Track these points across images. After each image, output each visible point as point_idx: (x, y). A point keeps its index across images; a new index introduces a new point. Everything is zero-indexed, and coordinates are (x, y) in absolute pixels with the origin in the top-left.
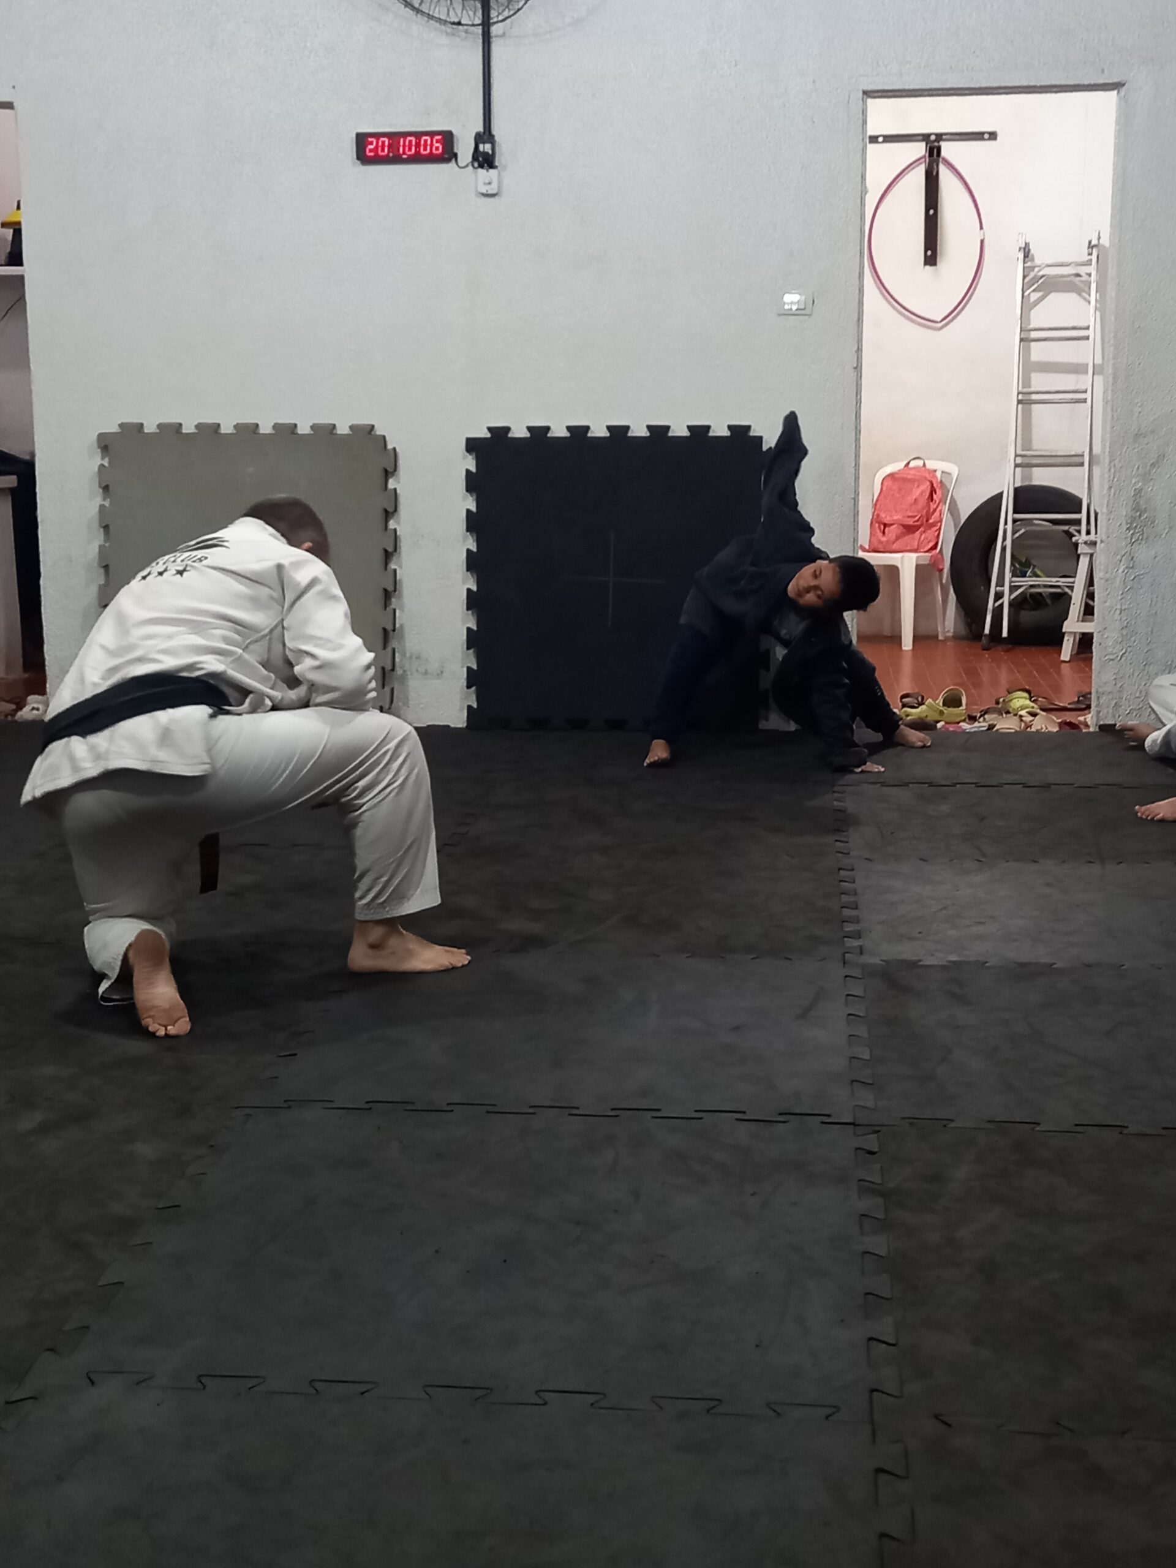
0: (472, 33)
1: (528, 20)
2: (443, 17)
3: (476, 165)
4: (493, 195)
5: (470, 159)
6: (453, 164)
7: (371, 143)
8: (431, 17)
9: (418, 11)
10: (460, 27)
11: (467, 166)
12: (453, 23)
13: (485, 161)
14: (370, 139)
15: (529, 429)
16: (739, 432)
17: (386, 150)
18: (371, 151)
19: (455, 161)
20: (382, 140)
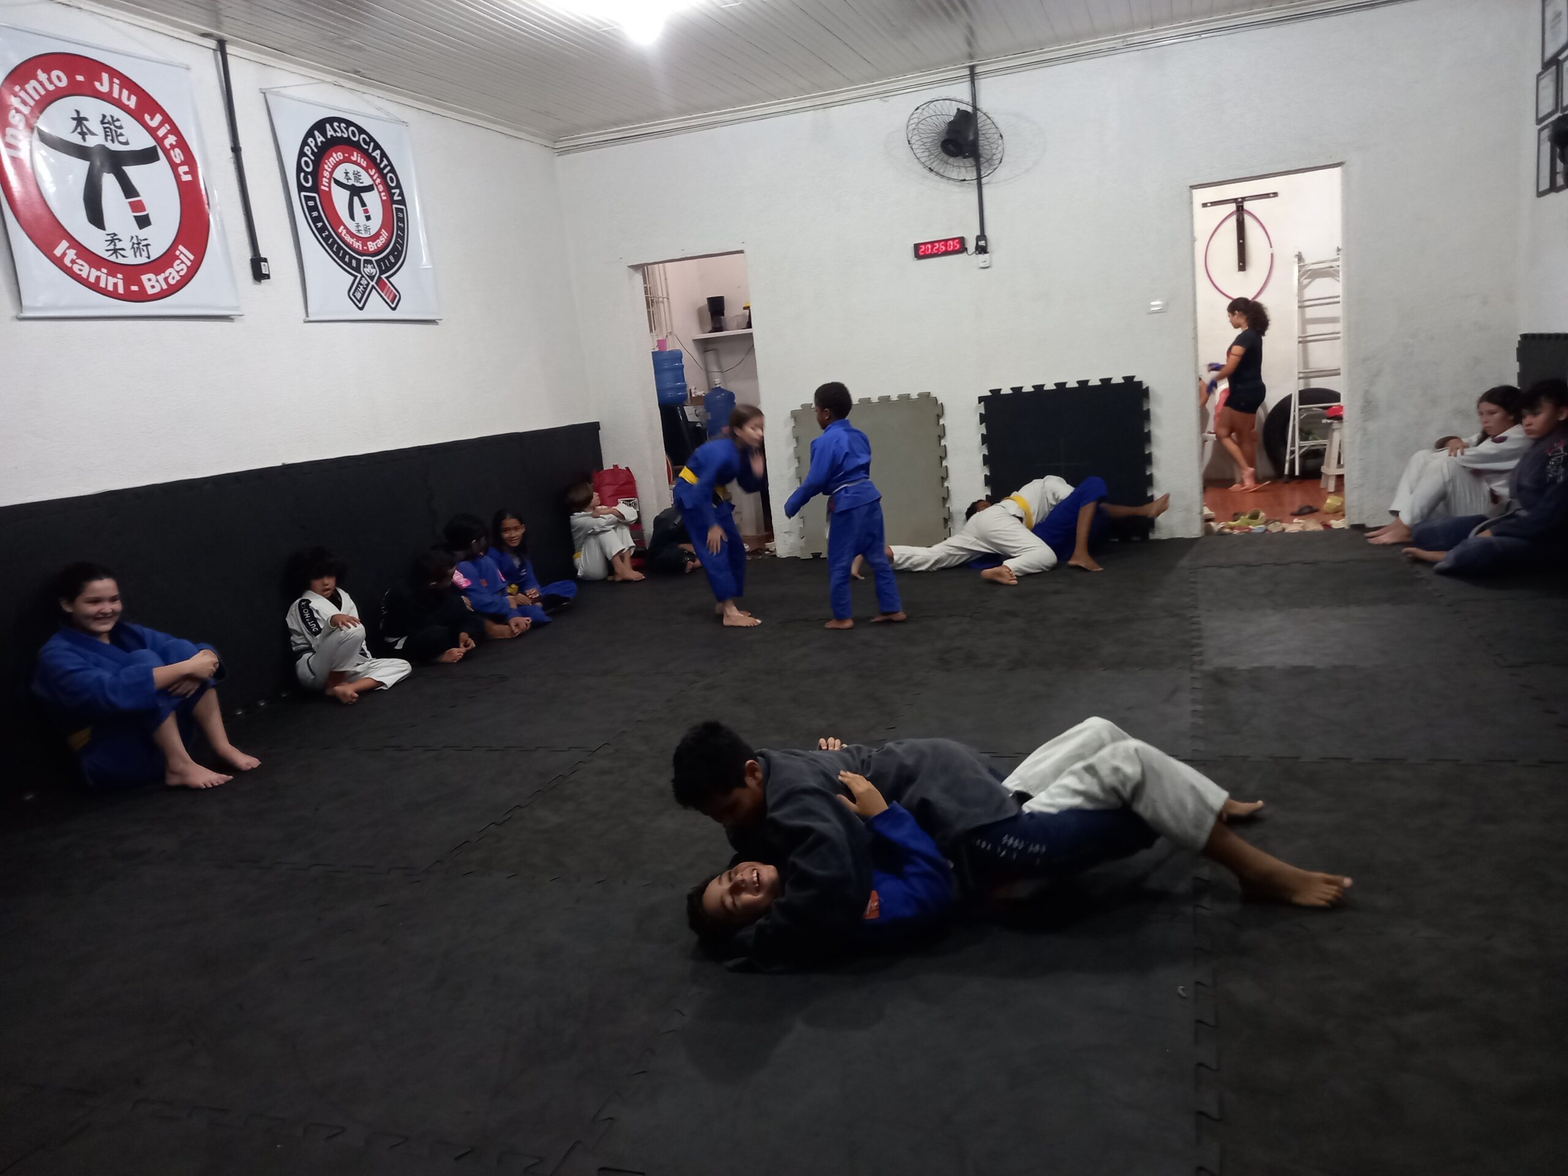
0: (972, 184)
1: (1002, 173)
2: (955, 178)
3: (977, 252)
4: (987, 267)
5: (974, 250)
6: (965, 254)
7: (922, 248)
8: (949, 179)
9: (943, 176)
10: (965, 182)
11: (972, 254)
12: (961, 181)
13: (982, 250)
14: (921, 246)
15: (1012, 389)
16: (1129, 380)
17: (930, 251)
18: (922, 252)
19: (967, 253)
20: (930, 246)
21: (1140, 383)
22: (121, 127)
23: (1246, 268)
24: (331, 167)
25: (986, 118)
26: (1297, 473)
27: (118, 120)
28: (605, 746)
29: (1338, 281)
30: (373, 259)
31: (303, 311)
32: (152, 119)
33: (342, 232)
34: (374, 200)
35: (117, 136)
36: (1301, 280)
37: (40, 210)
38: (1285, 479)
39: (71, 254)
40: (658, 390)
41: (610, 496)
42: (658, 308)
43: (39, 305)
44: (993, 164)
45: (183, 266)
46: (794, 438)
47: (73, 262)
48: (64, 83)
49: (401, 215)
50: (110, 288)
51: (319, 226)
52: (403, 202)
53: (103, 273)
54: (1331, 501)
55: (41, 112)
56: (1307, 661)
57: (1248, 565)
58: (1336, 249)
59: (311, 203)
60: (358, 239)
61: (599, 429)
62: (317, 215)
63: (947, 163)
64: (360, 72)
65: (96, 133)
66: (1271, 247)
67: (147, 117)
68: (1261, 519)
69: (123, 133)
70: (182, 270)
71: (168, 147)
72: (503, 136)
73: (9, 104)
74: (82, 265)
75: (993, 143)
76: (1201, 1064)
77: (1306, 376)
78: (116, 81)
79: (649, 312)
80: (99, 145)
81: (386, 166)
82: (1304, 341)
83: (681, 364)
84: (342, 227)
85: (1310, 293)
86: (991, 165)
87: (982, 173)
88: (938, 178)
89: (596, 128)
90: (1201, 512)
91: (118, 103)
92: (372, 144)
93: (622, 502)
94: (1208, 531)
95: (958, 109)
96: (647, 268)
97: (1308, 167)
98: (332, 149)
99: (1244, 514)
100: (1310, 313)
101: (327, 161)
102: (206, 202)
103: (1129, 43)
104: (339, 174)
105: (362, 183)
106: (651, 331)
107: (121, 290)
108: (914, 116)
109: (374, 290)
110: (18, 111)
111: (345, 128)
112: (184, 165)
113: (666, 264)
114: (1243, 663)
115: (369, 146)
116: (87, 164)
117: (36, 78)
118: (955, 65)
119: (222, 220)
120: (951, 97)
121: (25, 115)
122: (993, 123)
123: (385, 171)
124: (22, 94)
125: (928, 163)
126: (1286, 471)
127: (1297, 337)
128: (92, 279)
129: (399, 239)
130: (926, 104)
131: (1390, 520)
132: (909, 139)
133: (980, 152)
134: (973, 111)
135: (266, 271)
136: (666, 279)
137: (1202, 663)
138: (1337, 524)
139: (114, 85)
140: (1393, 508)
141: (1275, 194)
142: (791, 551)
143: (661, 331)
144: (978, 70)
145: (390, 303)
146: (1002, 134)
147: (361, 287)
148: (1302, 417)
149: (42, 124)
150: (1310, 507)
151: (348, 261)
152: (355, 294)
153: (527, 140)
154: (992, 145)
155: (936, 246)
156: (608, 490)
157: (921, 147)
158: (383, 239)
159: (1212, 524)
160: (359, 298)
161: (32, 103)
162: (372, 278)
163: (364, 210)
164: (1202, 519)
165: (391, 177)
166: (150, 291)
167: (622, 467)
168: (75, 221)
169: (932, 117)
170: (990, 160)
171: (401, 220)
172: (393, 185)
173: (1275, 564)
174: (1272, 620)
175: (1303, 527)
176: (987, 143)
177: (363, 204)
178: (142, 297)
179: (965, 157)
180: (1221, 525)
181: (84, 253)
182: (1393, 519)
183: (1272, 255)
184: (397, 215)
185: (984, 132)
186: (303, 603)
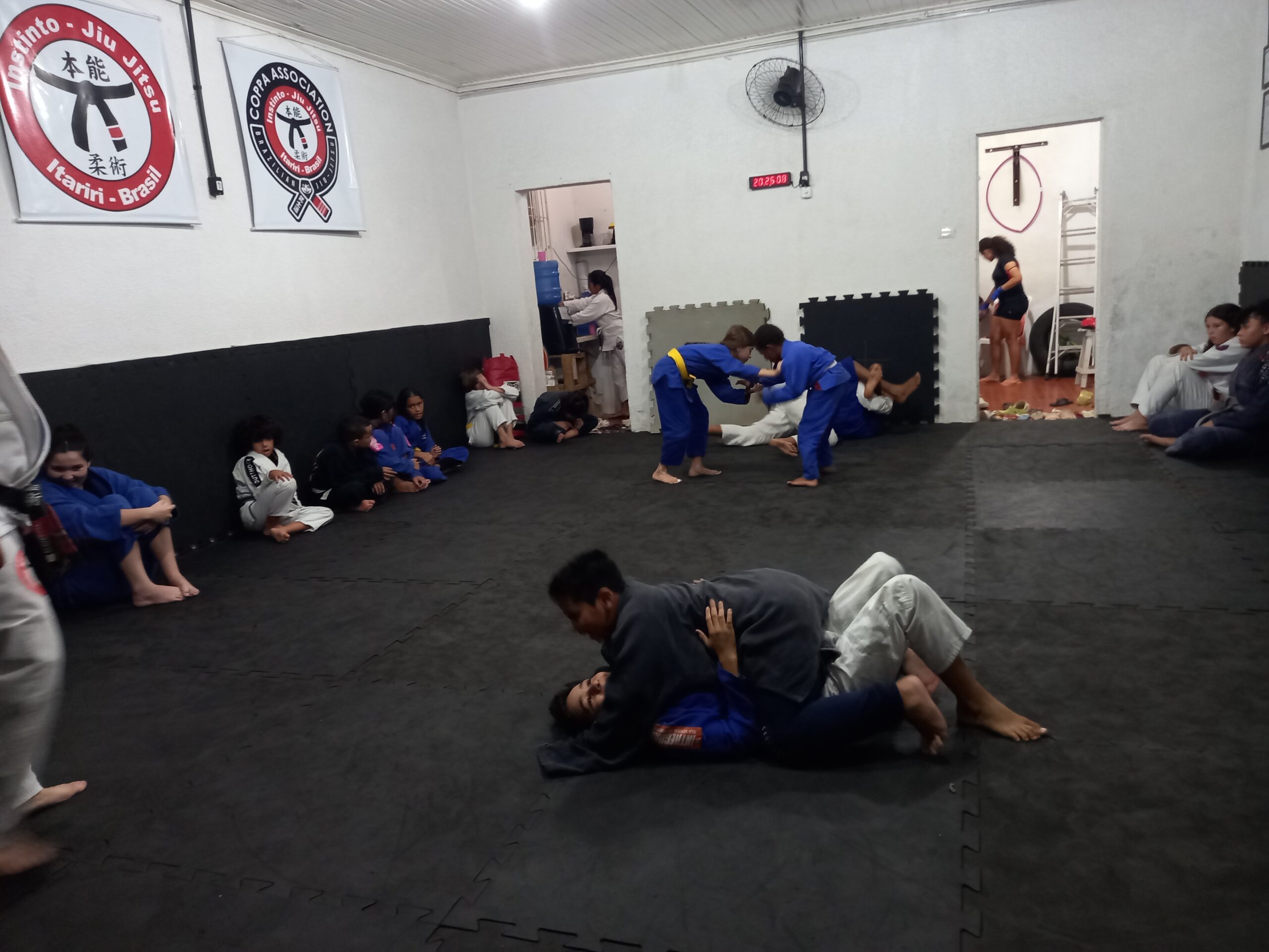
0: (798, 129)
1: (823, 120)
2: (785, 124)
3: (801, 185)
4: (809, 198)
5: (798, 183)
6: (791, 186)
7: (756, 181)
8: (780, 124)
9: (774, 122)
10: (793, 127)
11: (797, 187)
12: (790, 126)
13: (805, 183)
14: (755, 180)
15: (827, 298)
16: (922, 292)
17: (762, 184)
18: (756, 184)
19: (792, 185)
20: (760, 179)
21: (931, 295)
22: (103, 67)
23: (1020, 203)
24: (275, 103)
25: (811, 74)
26: (1056, 372)
27: (101, 61)
28: (490, 581)
29: (1095, 216)
30: (310, 180)
31: (250, 221)
32: (129, 61)
33: (283, 157)
34: (310, 131)
35: (100, 74)
36: (1065, 214)
37: (35, 133)
38: (1046, 376)
39: (61, 170)
40: (537, 294)
41: (499, 379)
42: (540, 226)
43: (34, 211)
44: (815, 112)
45: (152, 182)
46: (648, 335)
47: (62, 177)
48: (57, 29)
49: (332, 144)
50: (93, 199)
51: (264, 152)
52: (334, 134)
53: (86, 186)
54: (1083, 395)
55: (38, 53)
56: (1060, 524)
57: (1013, 446)
58: (1094, 189)
59: (258, 133)
60: (297, 163)
61: (489, 324)
62: (263, 143)
63: (778, 111)
64: (299, 26)
65: (82, 71)
66: (1041, 186)
67: (125, 59)
68: (1026, 409)
69: (105, 72)
70: (152, 185)
71: (142, 84)
72: (415, 81)
73: (12, 45)
74: (70, 180)
75: (817, 95)
76: (965, 847)
77: (1066, 293)
78: (99, 28)
79: (532, 229)
80: (84, 81)
81: (320, 104)
82: (1065, 264)
83: (557, 272)
84: (284, 153)
85: (1071, 225)
86: (814, 114)
87: (807, 120)
88: (770, 123)
89: (492, 76)
90: (978, 402)
91: (101, 47)
92: (309, 86)
93: (506, 384)
94: (982, 417)
95: (788, 67)
96: (531, 192)
97: (1073, 120)
98: (276, 89)
99: (1013, 404)
100: (1071, 241)
101: (271, 99)
102: (172, 130)
103: (929, 15)
104: (281, 110)
105: (301, 117)
106: (533, 245)
107: (101, 201)
108: (753, 71)
109: (309, 206)
110: (19, 51)
111: (287, 72)
112: (156, 99)
113: (547, 190)
114: (1008, 525)
115: (307, 88)
116: (75, 96)
117: (34, 25)
118: (787, 30)
119: (185, 146)
120: (783, 57)
121: (24, 55)
122: (817, 78)
123: (320, 108)
124: (23, 38)
125: (761, 112)
126: (1047, 371)
127: (1059, 261)
128: (78, 192)
129: (331, 165)
130: (762, 62)
131: (1130, 412)
132: (748, 90)
133: (806, 102)
134: (801, 67)
135: (220, 188)
136: (546, 202)
137: (975, 524)
138: (1087, 414)
139: (98, 31)
140: (1134, 402)
141: (1046, 143)
142: (643, 427)
143: (542, 245)
144: (806, 35)
145: (323, 217)
146: (824, 88)
147: (299, 203)
148: (1061, 326)
149: (38, 62)
150: (1066, 400)
151: (288, 182)
152: (294, 209)
153: (435, 86)
154: (816, 97)
155: (767, 179)
156: (495, 374)
157: (759, 98)
158: (318, 164)
159: (986, 412)
160: (297, 212)
161: (30, 45)
162: (308, 195)
163: (302, 140)
164: (978, 408)
165: (324, 113)
166: (125, 203)
167: (507, 355)
168: (65, 143)
169: (768, 73)
170: (813, 110)
171: (333, 148)
172: (326, 119)
173: (1036, 446)
174: (1033, 491)
175: (1060, 416)
176: (811, 96)
177: (301, 135)
178: (119, 207)
179: (793, 107)
180: (993, 413)
181: (72, 170)
182: (1134, 410)
183: (1041, 193)
184: (329, 144)
185: (809, 86)
186: (248, 460)
